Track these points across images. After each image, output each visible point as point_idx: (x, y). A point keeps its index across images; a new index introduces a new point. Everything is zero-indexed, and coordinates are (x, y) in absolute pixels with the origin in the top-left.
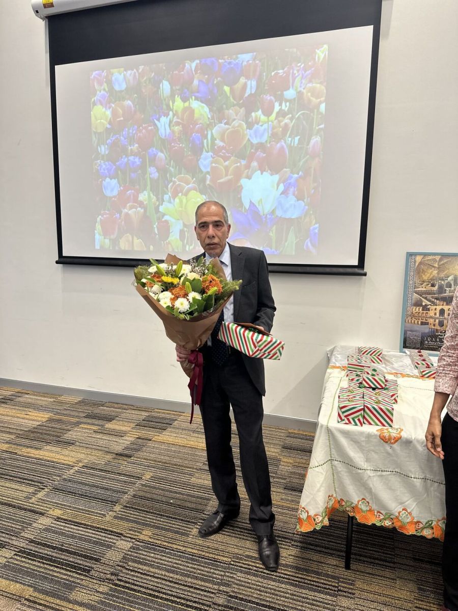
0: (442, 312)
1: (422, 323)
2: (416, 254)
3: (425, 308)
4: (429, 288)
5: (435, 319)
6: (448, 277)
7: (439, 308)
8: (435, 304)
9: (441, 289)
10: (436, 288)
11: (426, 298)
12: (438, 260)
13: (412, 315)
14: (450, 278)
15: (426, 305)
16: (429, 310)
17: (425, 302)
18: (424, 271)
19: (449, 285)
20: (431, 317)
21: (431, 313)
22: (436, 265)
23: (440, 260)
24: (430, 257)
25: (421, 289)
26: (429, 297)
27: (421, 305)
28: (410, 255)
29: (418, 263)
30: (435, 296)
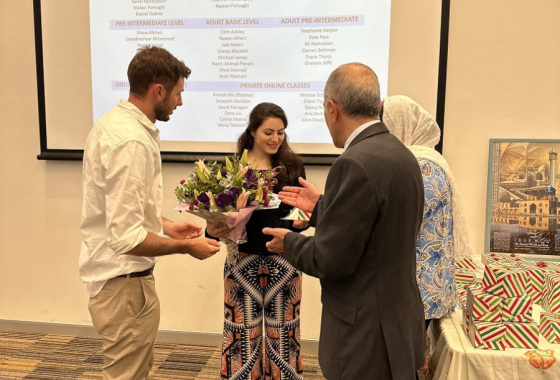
1: (511, 222)
2: (500, 141)
3: (514, 204)
4: (518, 180)
5: (526, 217)
6: (538, 167)
7: (529, 203)
8: (525, 199)
9: (531, 182)
10: (525, 181)
11: (514, 192)
12: (526, 147)
13: (500, 213)
14: (540, 169)
15: (514, 201)
16: (518, 205)
17: (513, 197)
18: (510, 161)
19: (540, 177)
20: (521, 214)
21: (521, 210)
22: (524, 154)
23: (528, 148)
24: (518, 145)
25: (509, 182)
26: (518, 190)
27: (509, 201)
28: (494, 142)
29: (503, 151)
30: (524, 189)
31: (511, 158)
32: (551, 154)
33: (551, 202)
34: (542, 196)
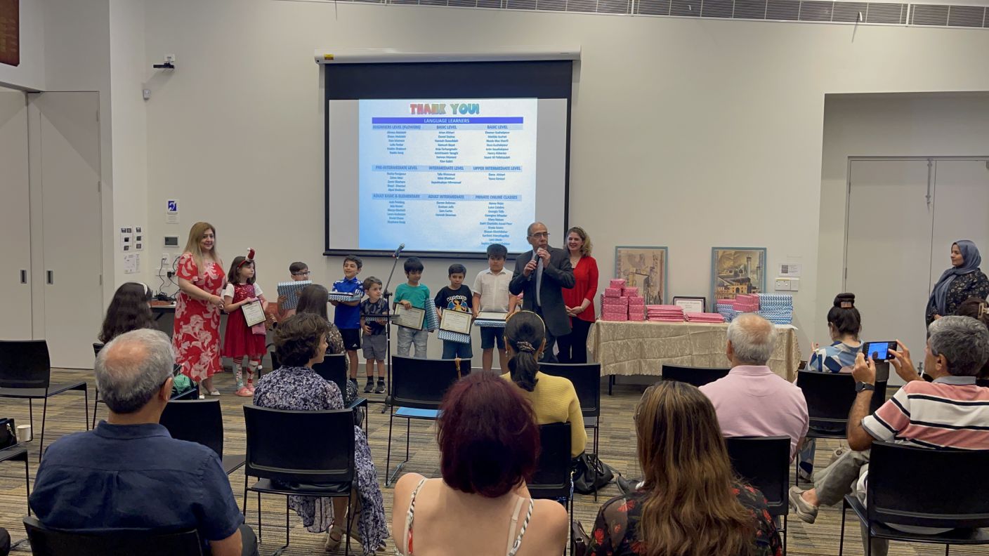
0: (738, 290)
1: (725, 298)
2: (718, 249)
3: (726, 288)
4: (728, 274)
5: (733, 295)
6: (740, 266)
7: (735, 287)
8: (733, 285)
9: (736, 274)
10: (732, 274)
11: (726, 281)
12: (733, 252)
13: (718, 293)
16: (729, 289)
17: (726, 284)
18: (724, 263)
19: (741, 271)
20: (730, 294)
21: (731, 291)
22: (732, 258)
23: (736, 253)
24: (728, 251)
25: (723, 274)
26: (728, 280)
27: (723, 286)
28: (713, 248)
29: (720, 255)
30: (733, 279)
31: (725, 260)
32: (748, 258)
33: (748, 286)
34: (743, 282)
